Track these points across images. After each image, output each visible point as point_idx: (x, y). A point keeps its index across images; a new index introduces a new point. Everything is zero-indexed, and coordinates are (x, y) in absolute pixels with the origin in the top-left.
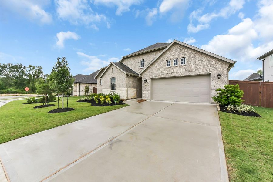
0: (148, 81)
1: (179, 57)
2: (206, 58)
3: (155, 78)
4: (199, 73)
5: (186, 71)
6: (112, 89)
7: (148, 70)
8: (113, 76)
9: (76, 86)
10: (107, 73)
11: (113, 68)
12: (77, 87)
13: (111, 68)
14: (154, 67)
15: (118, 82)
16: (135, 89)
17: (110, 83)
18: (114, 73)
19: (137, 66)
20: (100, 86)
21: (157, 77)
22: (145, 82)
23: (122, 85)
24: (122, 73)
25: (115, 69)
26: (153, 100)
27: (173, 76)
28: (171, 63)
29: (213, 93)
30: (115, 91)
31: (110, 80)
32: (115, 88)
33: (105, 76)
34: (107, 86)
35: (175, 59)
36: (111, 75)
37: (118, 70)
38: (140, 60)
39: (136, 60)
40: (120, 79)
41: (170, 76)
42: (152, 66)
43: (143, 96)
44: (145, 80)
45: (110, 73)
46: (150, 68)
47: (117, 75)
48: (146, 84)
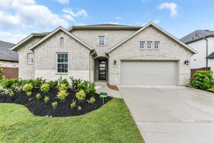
1: (153, 41)
2: (176, 46)
3: (126, 59)
4: (171, 59)
5: (160, 56)
6: (58, 72)
7: (118, 49)
8: (63, 50)
10: (48, 44)
11: (62, 38)
13: (58, 37)
14: (125, 47)
15: (74, 60)
16: (93, 71)
17: (56, 60)
18: (65, 46)
19: (94, 43)
20: (26, 65)
21: (129, 59)
22: (115, 64)
23: (82, 65)
24: (82, 48)
25: (67, 40)
26: (122, 84)
27: (148, 59)
28: (145, 45)
29: (181, 77)
30: (67, 74)
31: (56, 56)
32: (66, 69)
33: (42, 49)
34: (47, 65)
35: (149, 41)
36: (59, 48)
37: (74, 41)
38: (99, 37)
39: (94, 35)
40: (78, 56)
41: (144, 58)
42: (123, 45)
43: (110, 81)
44: (115, 62)
45: (55, 45)
46: (121, 48)
47: (70, 49)
48: (115, 66)
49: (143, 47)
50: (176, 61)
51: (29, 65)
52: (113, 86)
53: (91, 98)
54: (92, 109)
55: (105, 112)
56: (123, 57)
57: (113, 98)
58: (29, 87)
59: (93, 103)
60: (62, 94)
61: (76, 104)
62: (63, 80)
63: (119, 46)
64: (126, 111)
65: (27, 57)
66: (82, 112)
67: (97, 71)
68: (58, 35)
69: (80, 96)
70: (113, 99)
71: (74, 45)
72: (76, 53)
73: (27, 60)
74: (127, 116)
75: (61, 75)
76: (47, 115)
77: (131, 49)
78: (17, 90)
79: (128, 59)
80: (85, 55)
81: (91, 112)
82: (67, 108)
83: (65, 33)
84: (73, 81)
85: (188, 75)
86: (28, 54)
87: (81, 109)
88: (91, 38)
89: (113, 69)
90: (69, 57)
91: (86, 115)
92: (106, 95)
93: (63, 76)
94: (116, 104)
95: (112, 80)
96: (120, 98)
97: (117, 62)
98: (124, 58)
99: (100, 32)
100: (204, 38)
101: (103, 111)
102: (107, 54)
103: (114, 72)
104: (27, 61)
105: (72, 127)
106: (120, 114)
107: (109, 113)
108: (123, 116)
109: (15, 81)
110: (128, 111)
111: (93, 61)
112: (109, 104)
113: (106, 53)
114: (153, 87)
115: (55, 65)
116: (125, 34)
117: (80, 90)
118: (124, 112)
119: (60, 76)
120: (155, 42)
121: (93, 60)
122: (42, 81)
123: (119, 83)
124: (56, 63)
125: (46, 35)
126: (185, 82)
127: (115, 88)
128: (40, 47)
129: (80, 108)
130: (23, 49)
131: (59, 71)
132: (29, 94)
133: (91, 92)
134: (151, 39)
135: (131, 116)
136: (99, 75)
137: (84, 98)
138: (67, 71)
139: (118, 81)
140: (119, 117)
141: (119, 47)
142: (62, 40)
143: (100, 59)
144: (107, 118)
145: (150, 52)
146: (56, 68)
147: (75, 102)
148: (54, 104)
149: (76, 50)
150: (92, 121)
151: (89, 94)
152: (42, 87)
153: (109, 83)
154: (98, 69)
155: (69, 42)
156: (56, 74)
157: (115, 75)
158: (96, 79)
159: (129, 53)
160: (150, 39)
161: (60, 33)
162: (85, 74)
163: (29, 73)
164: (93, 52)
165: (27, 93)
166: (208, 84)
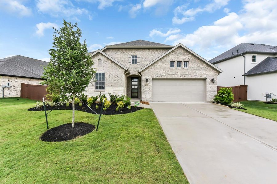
0: (149, 81)
3: (157, 77)
4: (199, 77)
5: (189, 74)
13: (96, 58)
14: (156, 66)
15: (110, 78)
18: (102, 66)
19: (127, 61)
21: (160, 77)
22: (147, 82)
23: (117, 83)
24: (117, 68)
25: (104, 60)
27: (177, 77)
28: (175, 64)
29: (208, 94)
30: (104, 91)
32: (103, 86)
35: (179, 61)
36: (97, 68)
37: (110, 62)
38: (132, 55)
39: (127, 54)
40: (114, 75)
41: (174, 77)
44: (147, 80)
45: (94, 65)
46: (152, 67)
47: (107, 69)
48: (147, 84)
49: (173, 67)
50: (205, 80)
52: (145, 102)
56: (155, 76)
57: (144, 108)
58: (78, 100)
59: (130, 109)
60: (108, 103)
62: (102, 96)
63: (151, 65)
67: (129, 88)
68: (96, 56)
69: (121, 105)
71: (110, 65)
72: (112, 72)
75: (100, 92)
77: (162, 68)
80: (120, 74)
81: (129, 113)
82: (113, 111)
83: (101, 54)
84: (111, 96)
85: (214, 92)
88: (125, 57)
89: (145, 86)
90: (106, 76)
92: (139, 104)
93: (102, 92)
95: (144, 96)
96: (150, 108)
99: (133, 51)
100: (242, 54)
102: (140, 73)
103: (146, 90)
111: (125, 79)
112: (141, 110)
113: (138, 72)
114: (182, 103)
115: (94, 83)
116: (157, 53)
120: (184, 62)
122: (85, 96)
123: (151, 99)
126: (211, 99)
127: (147, 103)
129: (122, 111)
131: (97, 88)
132: (80, 104)
134: (180, 58)
136: (132, 93)
137: (124, 106)
138: (104, 88)
139: (150, 97)
142: (100, 60)
143: (132, 77)
145: (180, 71)
146: (94, 86)
147: (118, 108)
148: (105, 109)
149: (112, 70)
153: (141, 100)
155: (106, 62)
156: (95, 91)
157: (147, 92)
159: (160, 71)
161: (98, 55)
162: (120, 90)
164: (127, 71)
166: (227, 99)
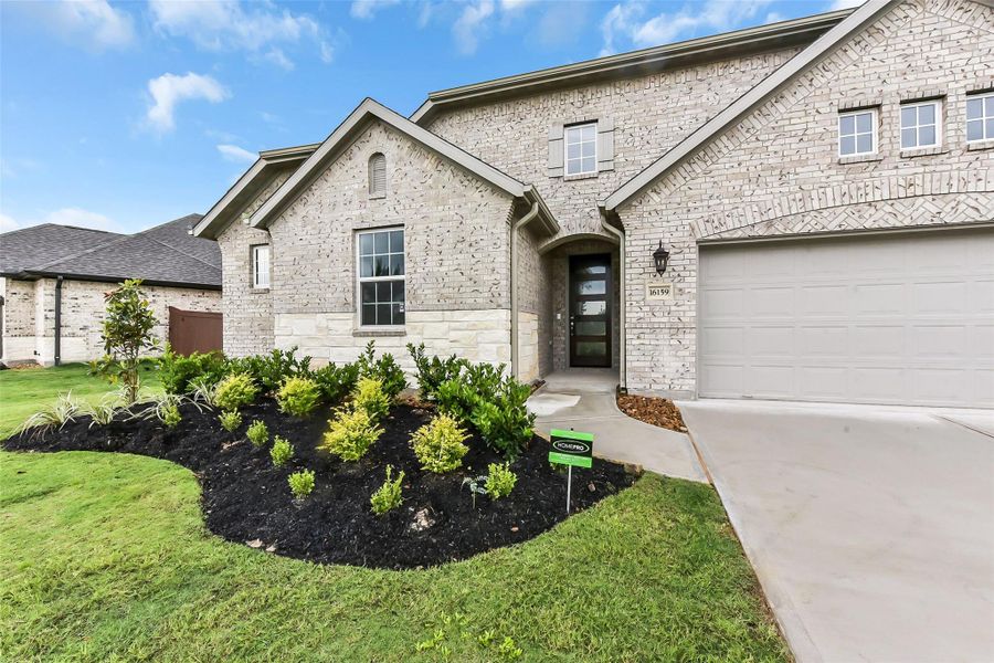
0: (674, 261)
1: (956, 89)
3: (739, 234)
7: (678, 180)
8: (383, 215)
9: (28, 298)
10: (323, 191)
11: (378, 155)
12: (33, 305)
13: (361, 154)
14: (730, 158)
15: (433, 259)
16: (536, 317)
17: (354, 267)
18: (390, 193)
19: (541, 163)
20: (246, 298)
21: (760, 231)
22: (661, 270)
23: (469, 283)
24: (469, 193)
25: (401, 159)
26: (705, 394)
27: (907, 222)
28: (885, 127)
30: (402, 334)
31: (354, 248)
32: (397, 307)
33: (299, 218)
34: (317, 291)
35: (919, 96)
36: (363, 206)
37: (429, 164)
38: (565, 126)
39: (537, 120)
40: (450, 239)
41: (872, 220)
42: (715, 149)
43: (634, 370)
44: (661, 256)
45: (350, 193)
46: (699, 167)
47: (414, 205)
48: (660, 281)
49: (865, 145)
51: (257, 297)
52: (649, 400)
53: (492, 467)
54: (491, 537)
55: (566, 572)
56: (716, 224)
57: (638, 477)
58: (240, 389)
59: (502, 497)
60: (347, 431)
61: (405, 493)
62: (379, 362)
63: (687, 158)
64: (735, 583)
65: (251, 261)
66: (426, 544)
67: (559, 316)
68: (358, 143)
69: (437, 448)
70: (642, 481)
71: (430, 181)
72: (442, 220)
73: (251, 273)
74: (742, 639)
75: (373, 339)
76: (255, 539)
77: (773, 168)
78: (203, 402)
79: (749, 232)
80: (485, 226)
81: (477, 559)
82: (357, 510)
83: (390, 129)
84: (423, 364)
86: (252, 246)
87: (425, 529)
88: (526, 141)
89: (649, 298)
90: (412, 248)
91: (446, 573)
92: (588, 454)
93: (379, 342)
94: (656, 524)
95: (641, 364)
96: (693, 478)
97: (672, 257)
98: (724, 229)
99: (574, 97)
101: (560, 558)
102: (612, 217)
103: (653, 320)
104: (251, 279)
105: (335, 645)
106: (681, 603)
107: (597, 583)
108: (707, 630)
109: (204, 366)
110: (749, 590)
111: (535, 261)
112: (609, 517)
113: (602, 209)
114: (950, 416)
115: (351, 289)
116: (726, 82)
117: (438, 415)
118: (712, 593)
119: (369, 340)
120: (968, 93)
121: (537, 257)
122: (296, 364)
123: (689, 384)
124: (354, 282)
125: (310, 153)
127: (661, 413)
128: (289, 212)
129: (422, 521)
130: (234, 227)
131: (368, 318)
132: (230, 419)
133: (500, 429)
134: (935, 74)
135: (773, 643)
136: (574, 339)
137: (459, 463)
138: (400, 319)
139: (682, 370)
140: (668, 629)
141: (685, 165)
142: (379, 163)
143: (576, 251)
144: (578, 620)
145: (927, 169)
146: (355, 302)
147: (399, 481)
148: (300, 480)
149: (440, 208)
150: (470, 624)
151: (493, 437)
152: (283, 392)
153: (622, 385)
154: (566, 309)
155: (408, 168)
156: (355, 335)
157: (665, 335)
158: (555, 360)
159: (758, 192)
160: (924, 75)
161: (368, 133)
162: (486, 329)
163: (257, 328)
164: (528, 209)
165: (221, 414)
